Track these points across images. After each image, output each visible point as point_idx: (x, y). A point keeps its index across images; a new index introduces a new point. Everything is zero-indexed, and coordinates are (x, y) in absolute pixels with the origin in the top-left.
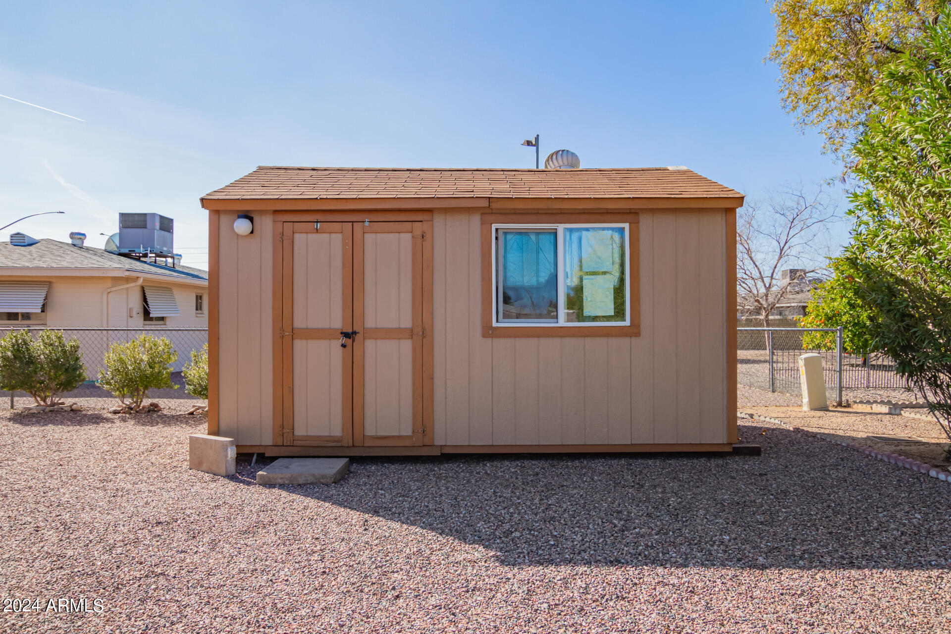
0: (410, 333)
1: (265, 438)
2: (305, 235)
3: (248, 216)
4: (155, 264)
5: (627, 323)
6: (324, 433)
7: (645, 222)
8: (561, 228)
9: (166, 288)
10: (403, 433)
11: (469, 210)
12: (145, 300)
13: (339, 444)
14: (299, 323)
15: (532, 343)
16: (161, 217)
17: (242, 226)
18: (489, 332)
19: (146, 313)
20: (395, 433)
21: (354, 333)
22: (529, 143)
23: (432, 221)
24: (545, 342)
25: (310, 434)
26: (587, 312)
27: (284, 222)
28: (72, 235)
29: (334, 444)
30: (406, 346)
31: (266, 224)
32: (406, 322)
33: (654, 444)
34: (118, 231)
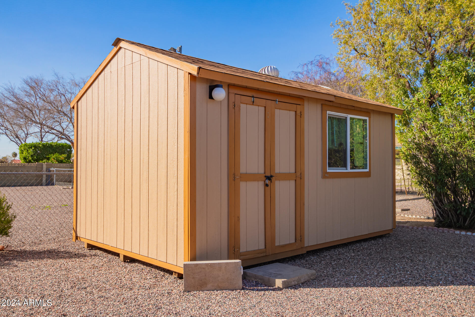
0: (295, 176)
2: (245, 105)
5: (368, 170)
6: (256, 248)
7: (372, 117)
8: (348, 117)
10: (291, 242)
13: (264, 254)
14: (242, 169)
17: (216, 94)
18: (325, 175)
20: (288, 243)
21: (272, 176)
23: (304, 105)
25: (248, 250)
26: (356, 163)
27: (235, 94)
29: (262, 255)
30: (293, 184)
32: (293, 169)
33: (374, 233)
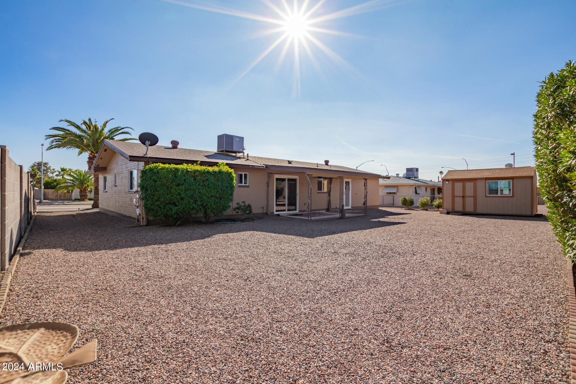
0: (473, 197)
1: (450, 210)
2: (456, 183)
3: (448, 181)
4: (415, 180)
5: (511, 195)
6: (459, 210)
7: (515, 180)
8: (499, 181)
9: (419, 186)
10: (472, 211)
11: (483, 179)
12: (416, 189)
14: (455, 195)
15: (494, 198)
16: (416, 168)
17: (447, 182)
18: (486, 197)
19: (416, 193)
20: (470, 211)
21: (464, 197)
22: (512, 154)
23: (477, 181)
24: (496, 198)
25: (457, 210)
26: (504, 194)
27: (453, 181)
28: (396, 174)
30: (472, 199)
31: (451, 182)
32: (472, 195)
33: (517, 214)
34: (406, 172)
